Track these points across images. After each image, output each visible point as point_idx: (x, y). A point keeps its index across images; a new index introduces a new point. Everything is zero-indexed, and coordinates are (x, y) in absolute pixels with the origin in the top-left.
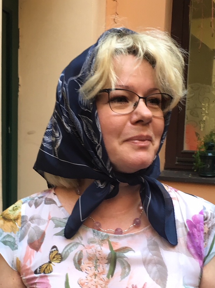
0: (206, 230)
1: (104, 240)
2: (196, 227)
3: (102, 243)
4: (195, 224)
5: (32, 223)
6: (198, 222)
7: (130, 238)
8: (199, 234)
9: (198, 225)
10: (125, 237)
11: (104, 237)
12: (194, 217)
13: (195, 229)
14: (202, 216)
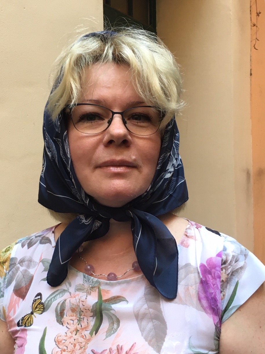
0: (224, 277)
1: (94, 287)
2: (210, 273)
3: (91, 291)
4: (209, 269)
5: (21, 265)
6: (214, 267)
7: (124, 286)
8: (214, 283)
9: (213, 270)
10: (119, 284)
11: (95, 283)
12: (209, 261)
13: (210, 276)
14: (220, 259)
